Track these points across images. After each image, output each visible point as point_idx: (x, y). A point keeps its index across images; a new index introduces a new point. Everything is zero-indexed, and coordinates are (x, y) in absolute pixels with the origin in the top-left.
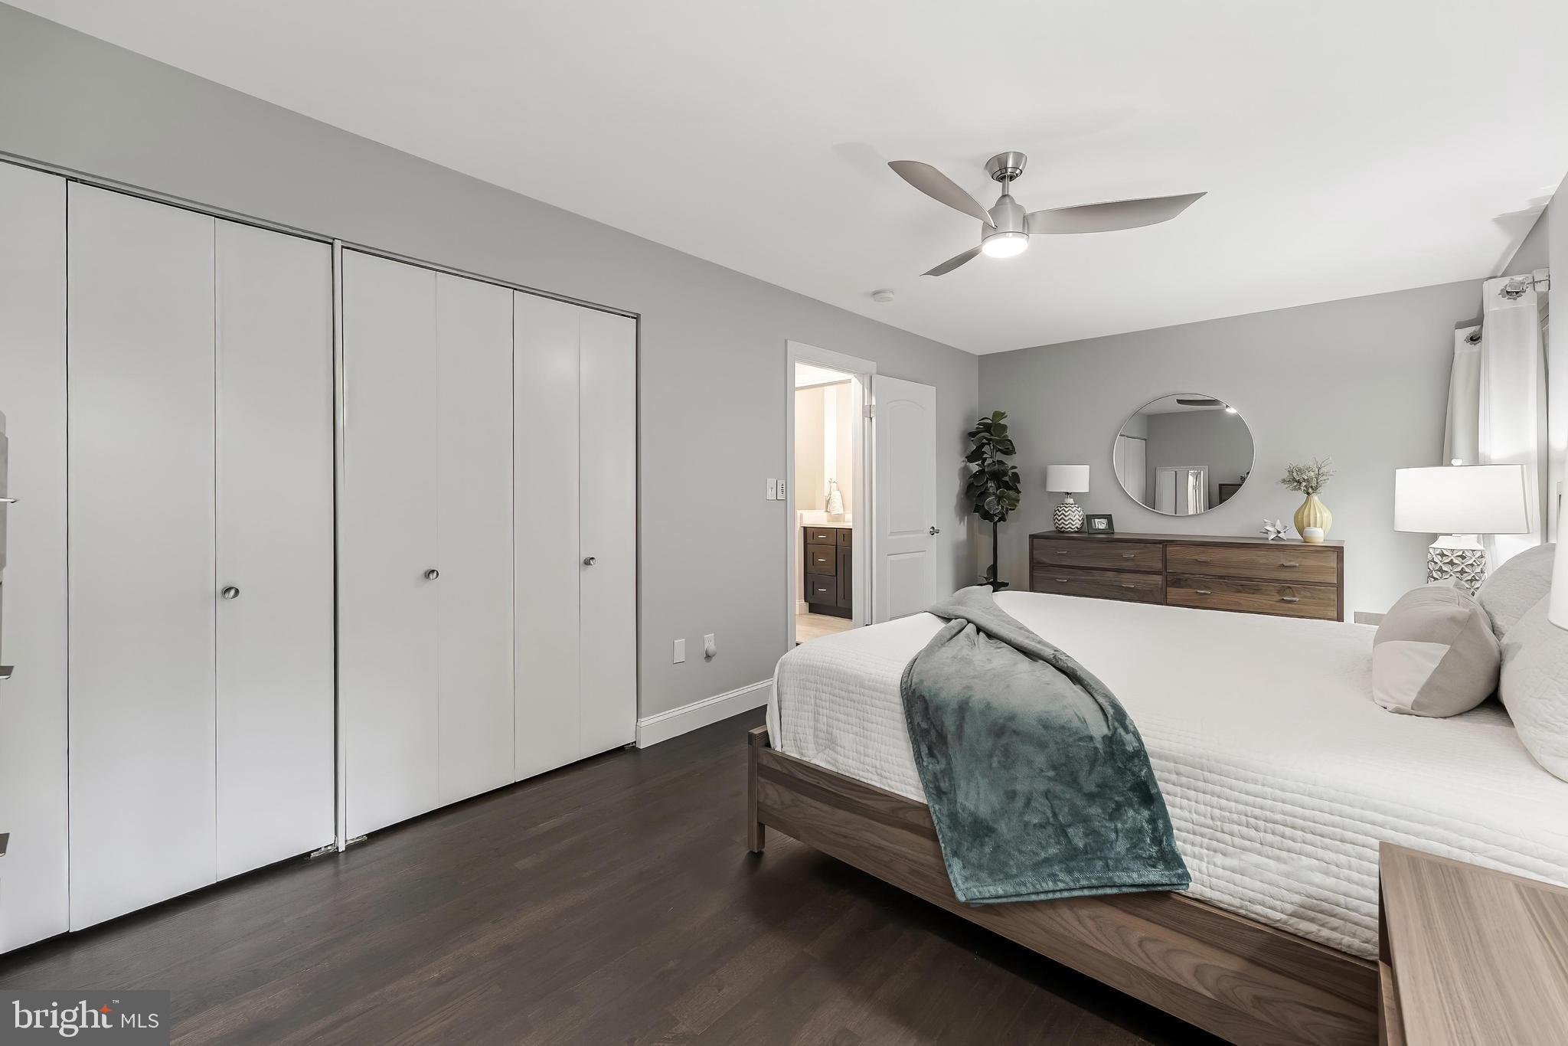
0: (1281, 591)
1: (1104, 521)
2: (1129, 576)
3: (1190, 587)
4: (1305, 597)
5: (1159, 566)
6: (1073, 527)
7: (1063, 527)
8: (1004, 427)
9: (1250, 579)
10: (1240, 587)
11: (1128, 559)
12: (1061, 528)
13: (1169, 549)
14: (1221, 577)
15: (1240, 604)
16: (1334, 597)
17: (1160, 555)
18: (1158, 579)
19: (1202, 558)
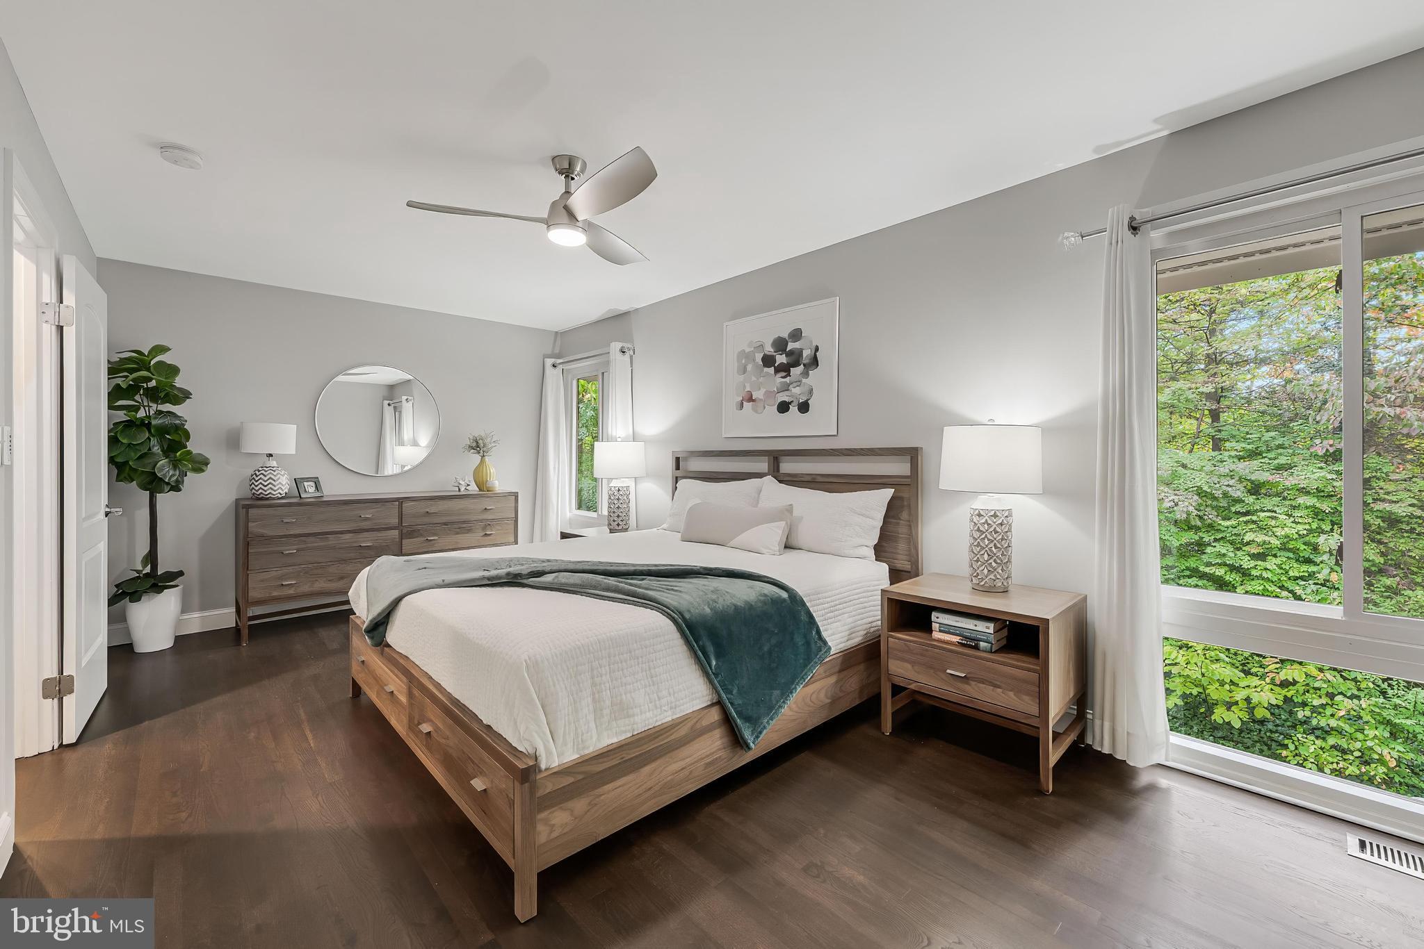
0: (484, 528)
1: (312, 484)
2: (366, 534)
3: (422, 535)
4: (499, 530)
5: (395, 521)
6: (274, 493)
7: (261, 493)
8: (174, 370)
9: (464, 522)
10: (458, 530)
11: (366, 519)
12: (259, 495)
13: (404, 505)
14: (445, 524)
15: (457, 543)
16: (512, 527)
17: (396, 511)
18: (396, 533)
19: (432, 510)
